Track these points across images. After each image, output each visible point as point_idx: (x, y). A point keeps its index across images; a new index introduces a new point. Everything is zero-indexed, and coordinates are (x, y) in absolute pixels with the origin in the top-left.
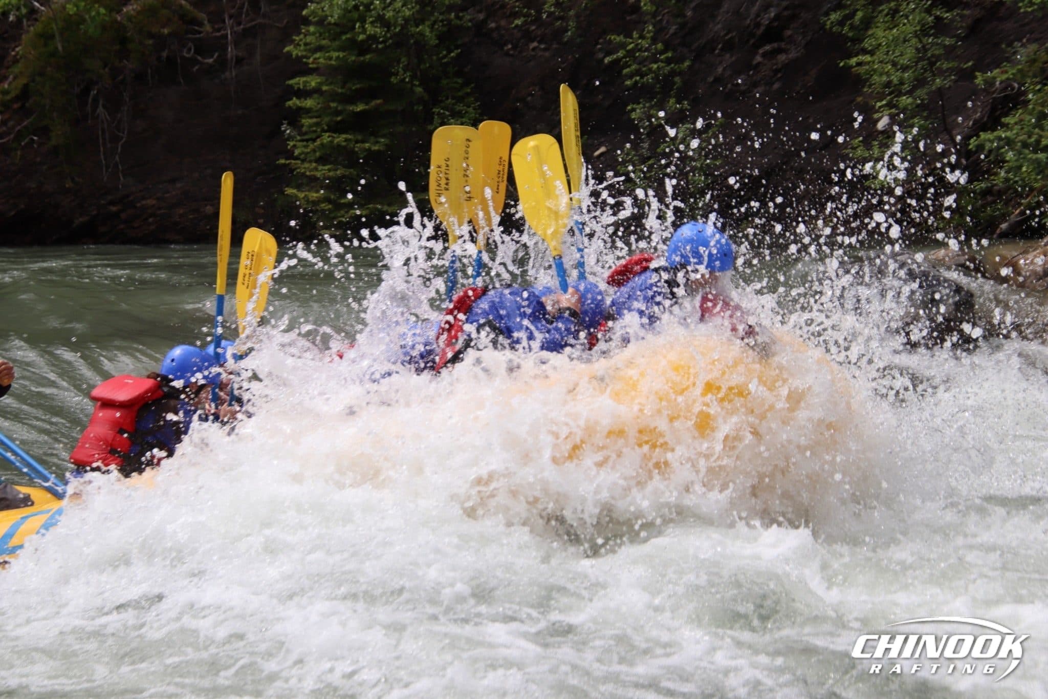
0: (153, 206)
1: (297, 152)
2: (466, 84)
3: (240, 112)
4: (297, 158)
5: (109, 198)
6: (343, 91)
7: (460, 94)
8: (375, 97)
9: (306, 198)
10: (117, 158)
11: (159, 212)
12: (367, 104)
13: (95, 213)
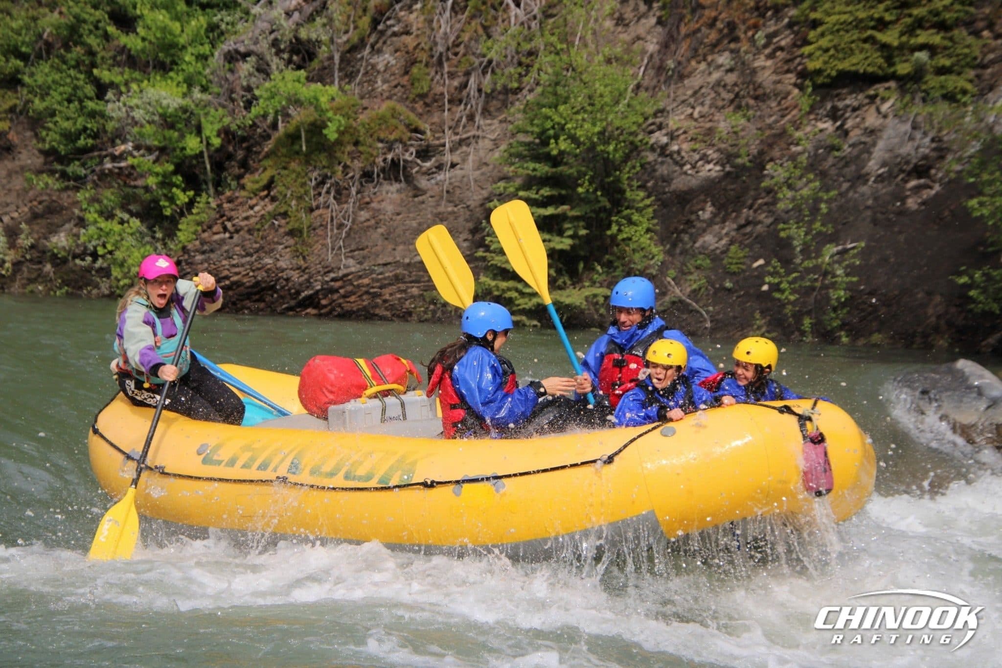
0: (368, 285)
1: (492, 248)
2: (648, 197)
3: (450, 209)
4: (491, 252)
5: (332, 275)
6: (537, 196)
7: (641, 205)
8: (563, 204)
9: (497, 287)
10: (341, 243)
11: (372, 290)
12: (556, 208)
13: (319, 287)
